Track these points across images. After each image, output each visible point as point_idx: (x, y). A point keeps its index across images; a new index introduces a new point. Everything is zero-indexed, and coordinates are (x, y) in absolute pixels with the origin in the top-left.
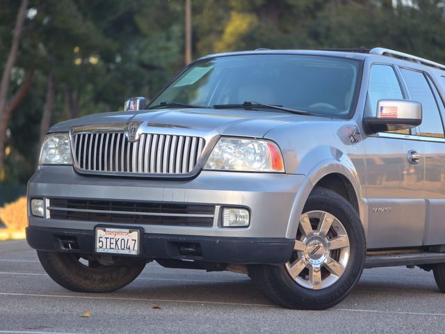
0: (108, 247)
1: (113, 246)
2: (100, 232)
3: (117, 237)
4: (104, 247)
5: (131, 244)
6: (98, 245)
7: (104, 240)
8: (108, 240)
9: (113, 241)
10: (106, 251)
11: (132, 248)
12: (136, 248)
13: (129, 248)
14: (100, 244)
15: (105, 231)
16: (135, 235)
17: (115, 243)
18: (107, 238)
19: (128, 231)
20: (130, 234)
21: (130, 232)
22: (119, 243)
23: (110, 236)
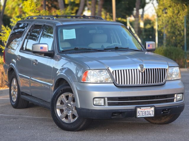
0: (142, 115)
1: (144, 114)
2: (138, 110)
3: (145, 110)
4: (140, 115)
5: (151, 112)
6: (138, 114)
7: (140, 112)
8: (142, 112)
9: (144, 112)
10: (141, 116)
11: (151, 114)
12: (153, 114)
13: (150, 114)
14: (139, 114)
15: (141, 109)
16: (153, 109)
17: (144, 113)
18: (141, 111)
19: (150, 107)
20: (150, 109)
21: (151, 108)
22: (146, 113)
23: (142, 111)
